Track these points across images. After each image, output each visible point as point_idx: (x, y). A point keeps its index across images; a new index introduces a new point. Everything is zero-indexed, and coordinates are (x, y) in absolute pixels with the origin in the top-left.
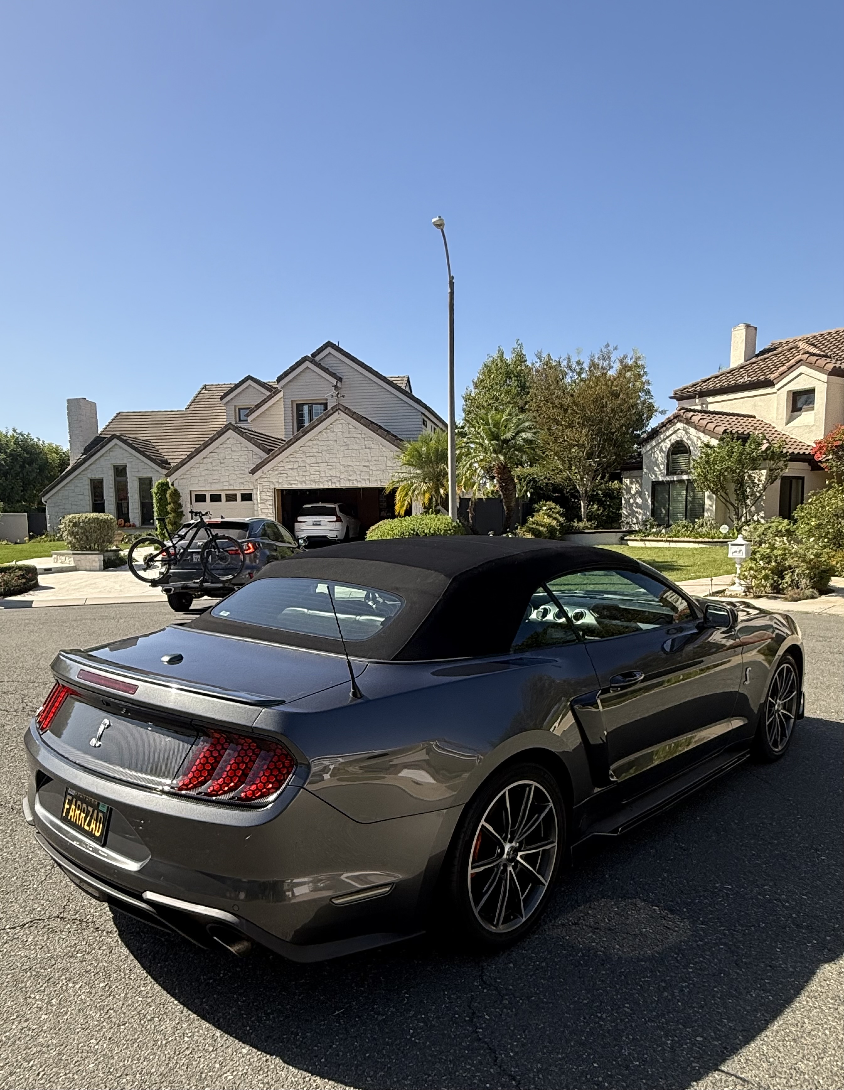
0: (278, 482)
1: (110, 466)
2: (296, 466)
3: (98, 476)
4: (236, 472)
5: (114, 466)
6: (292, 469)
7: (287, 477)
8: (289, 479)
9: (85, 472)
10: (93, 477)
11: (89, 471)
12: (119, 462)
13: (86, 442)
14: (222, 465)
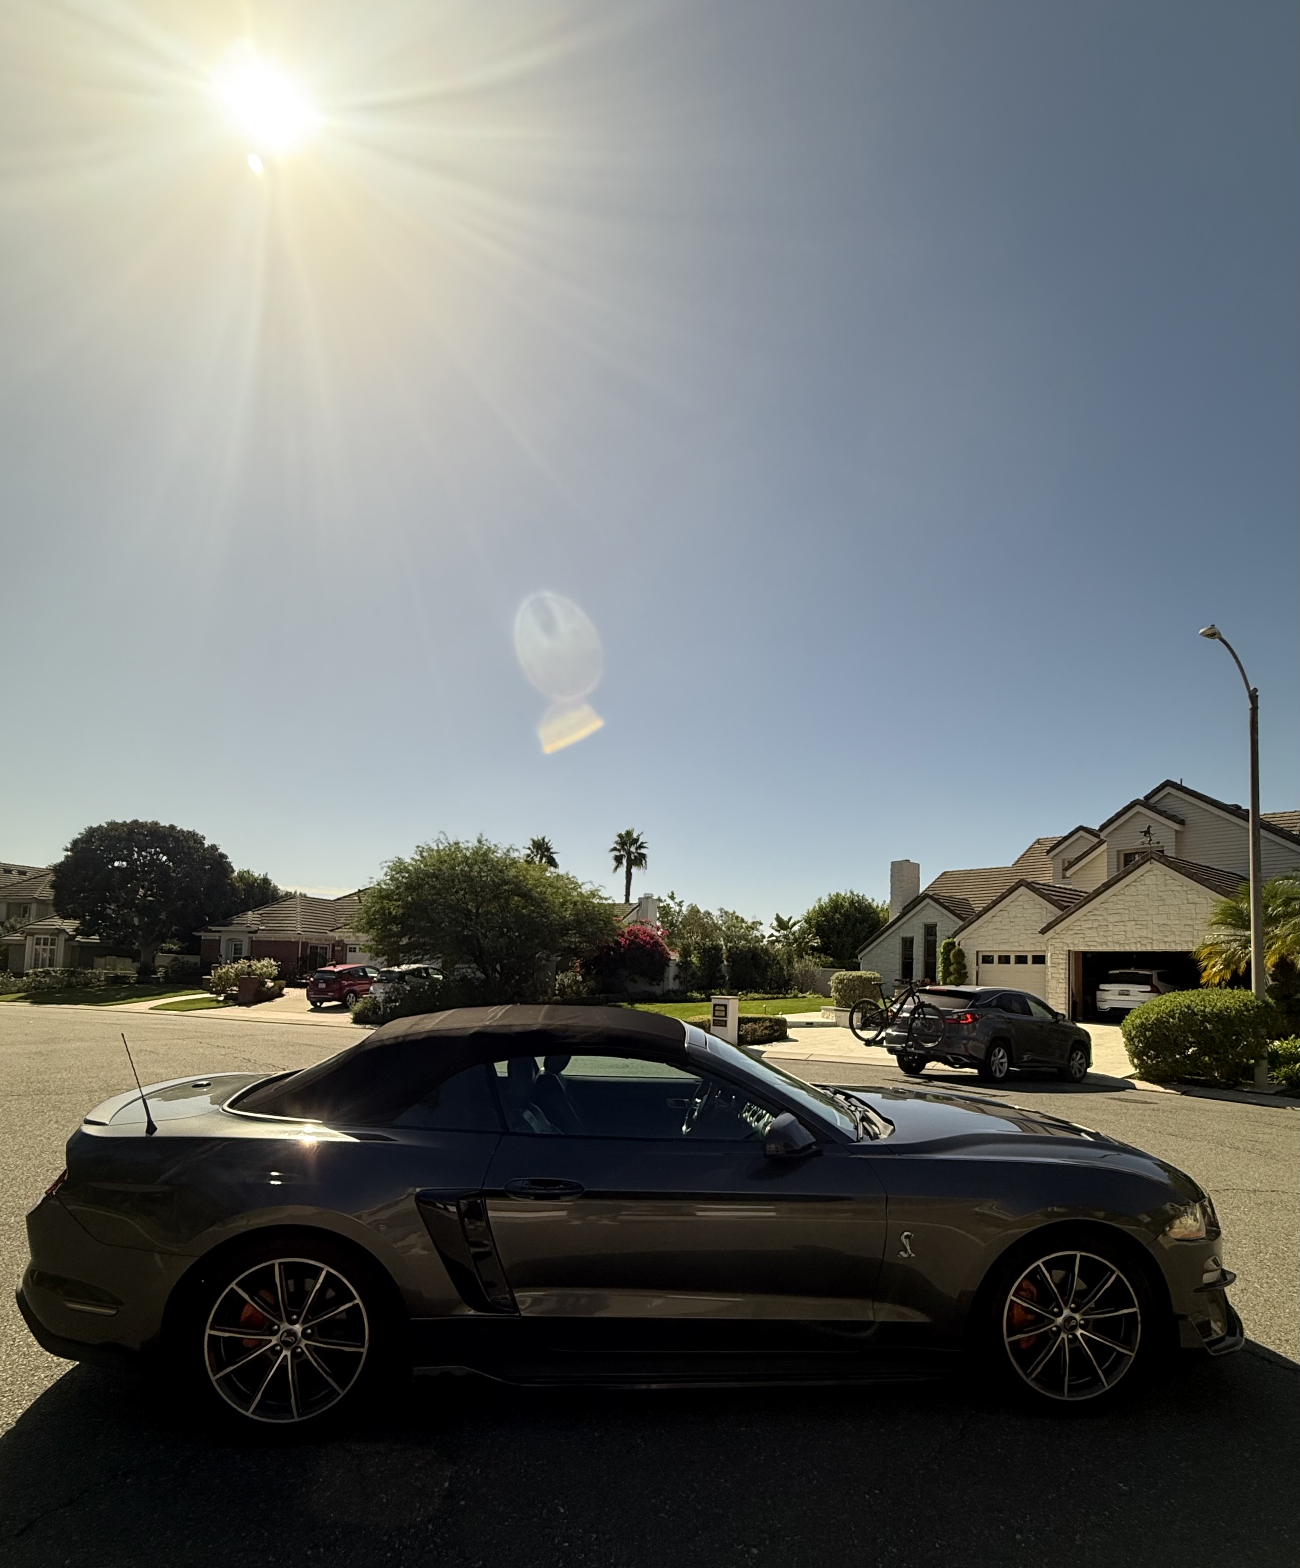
0: (1073, 943)
1: (921, 925)
2: (1096, 924)
3: (909, 935)
4: (1028, 932)
5: (925, 925)
6: (1090, 928)
7: (1084, 938)
8: (1086, 939)
9: (898, 931)
10: (905, 936)
11: (901, 930)
12: (931, 921)
13: (905, 902)
14: (1012, 924)
